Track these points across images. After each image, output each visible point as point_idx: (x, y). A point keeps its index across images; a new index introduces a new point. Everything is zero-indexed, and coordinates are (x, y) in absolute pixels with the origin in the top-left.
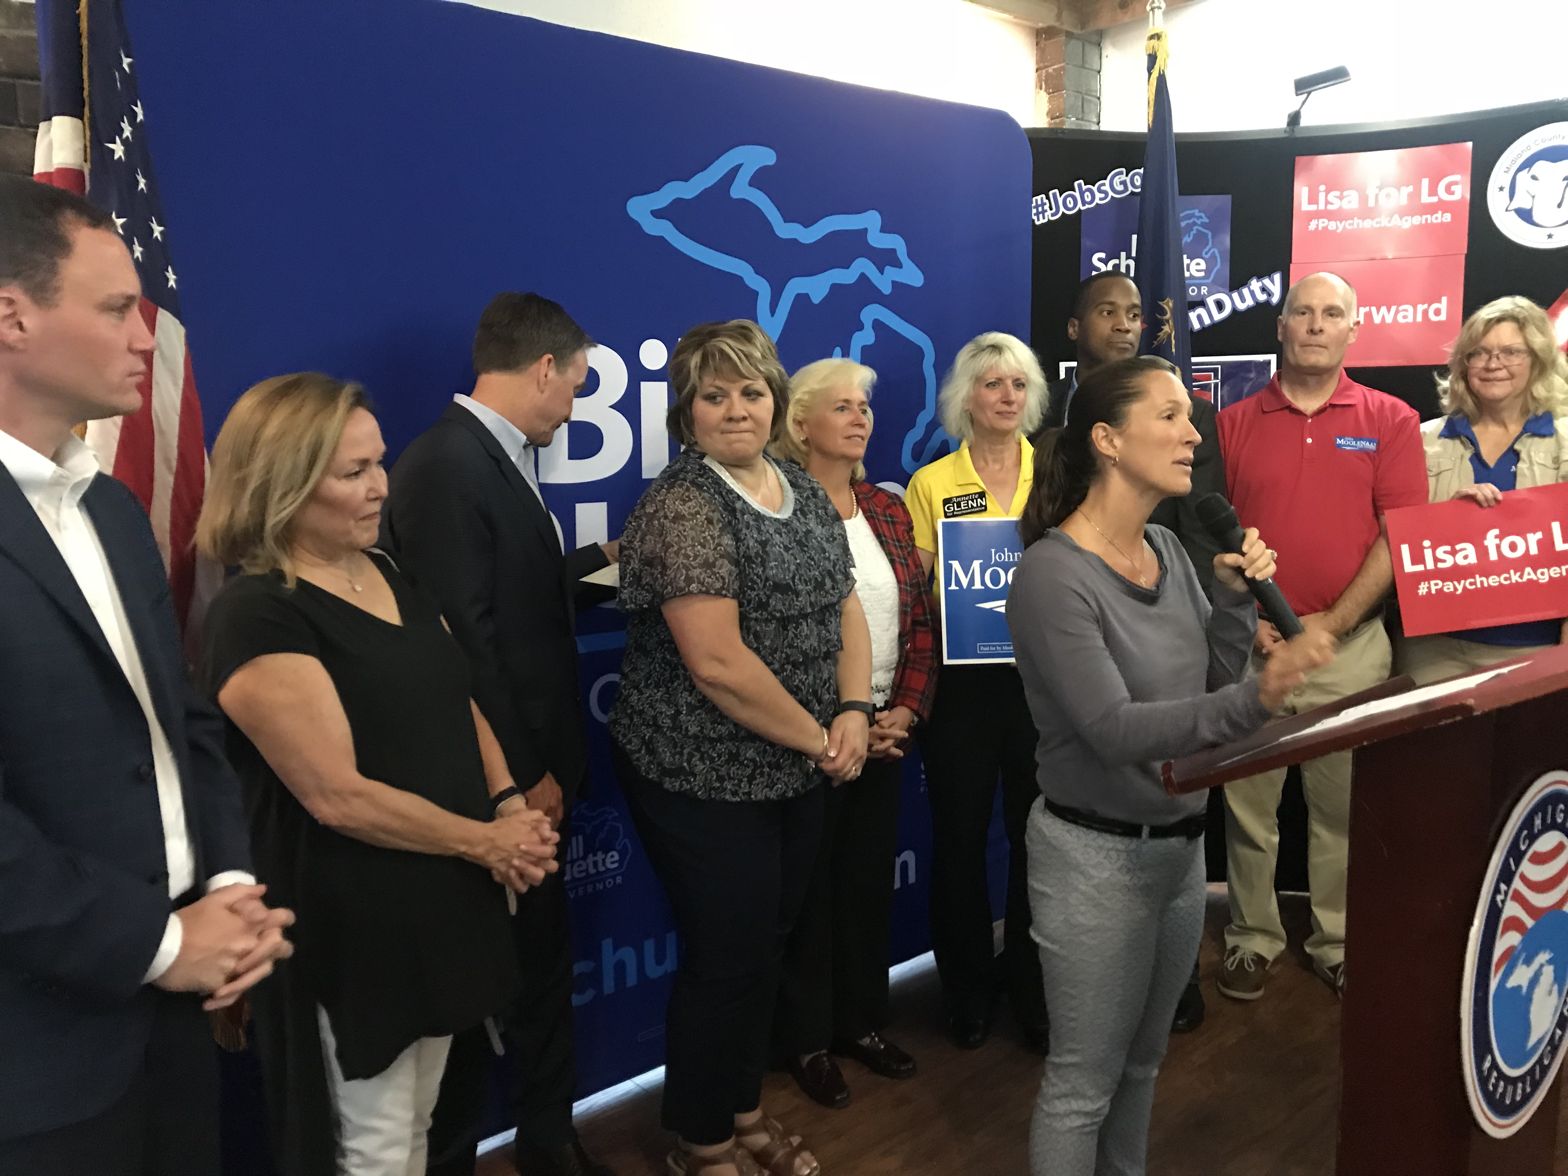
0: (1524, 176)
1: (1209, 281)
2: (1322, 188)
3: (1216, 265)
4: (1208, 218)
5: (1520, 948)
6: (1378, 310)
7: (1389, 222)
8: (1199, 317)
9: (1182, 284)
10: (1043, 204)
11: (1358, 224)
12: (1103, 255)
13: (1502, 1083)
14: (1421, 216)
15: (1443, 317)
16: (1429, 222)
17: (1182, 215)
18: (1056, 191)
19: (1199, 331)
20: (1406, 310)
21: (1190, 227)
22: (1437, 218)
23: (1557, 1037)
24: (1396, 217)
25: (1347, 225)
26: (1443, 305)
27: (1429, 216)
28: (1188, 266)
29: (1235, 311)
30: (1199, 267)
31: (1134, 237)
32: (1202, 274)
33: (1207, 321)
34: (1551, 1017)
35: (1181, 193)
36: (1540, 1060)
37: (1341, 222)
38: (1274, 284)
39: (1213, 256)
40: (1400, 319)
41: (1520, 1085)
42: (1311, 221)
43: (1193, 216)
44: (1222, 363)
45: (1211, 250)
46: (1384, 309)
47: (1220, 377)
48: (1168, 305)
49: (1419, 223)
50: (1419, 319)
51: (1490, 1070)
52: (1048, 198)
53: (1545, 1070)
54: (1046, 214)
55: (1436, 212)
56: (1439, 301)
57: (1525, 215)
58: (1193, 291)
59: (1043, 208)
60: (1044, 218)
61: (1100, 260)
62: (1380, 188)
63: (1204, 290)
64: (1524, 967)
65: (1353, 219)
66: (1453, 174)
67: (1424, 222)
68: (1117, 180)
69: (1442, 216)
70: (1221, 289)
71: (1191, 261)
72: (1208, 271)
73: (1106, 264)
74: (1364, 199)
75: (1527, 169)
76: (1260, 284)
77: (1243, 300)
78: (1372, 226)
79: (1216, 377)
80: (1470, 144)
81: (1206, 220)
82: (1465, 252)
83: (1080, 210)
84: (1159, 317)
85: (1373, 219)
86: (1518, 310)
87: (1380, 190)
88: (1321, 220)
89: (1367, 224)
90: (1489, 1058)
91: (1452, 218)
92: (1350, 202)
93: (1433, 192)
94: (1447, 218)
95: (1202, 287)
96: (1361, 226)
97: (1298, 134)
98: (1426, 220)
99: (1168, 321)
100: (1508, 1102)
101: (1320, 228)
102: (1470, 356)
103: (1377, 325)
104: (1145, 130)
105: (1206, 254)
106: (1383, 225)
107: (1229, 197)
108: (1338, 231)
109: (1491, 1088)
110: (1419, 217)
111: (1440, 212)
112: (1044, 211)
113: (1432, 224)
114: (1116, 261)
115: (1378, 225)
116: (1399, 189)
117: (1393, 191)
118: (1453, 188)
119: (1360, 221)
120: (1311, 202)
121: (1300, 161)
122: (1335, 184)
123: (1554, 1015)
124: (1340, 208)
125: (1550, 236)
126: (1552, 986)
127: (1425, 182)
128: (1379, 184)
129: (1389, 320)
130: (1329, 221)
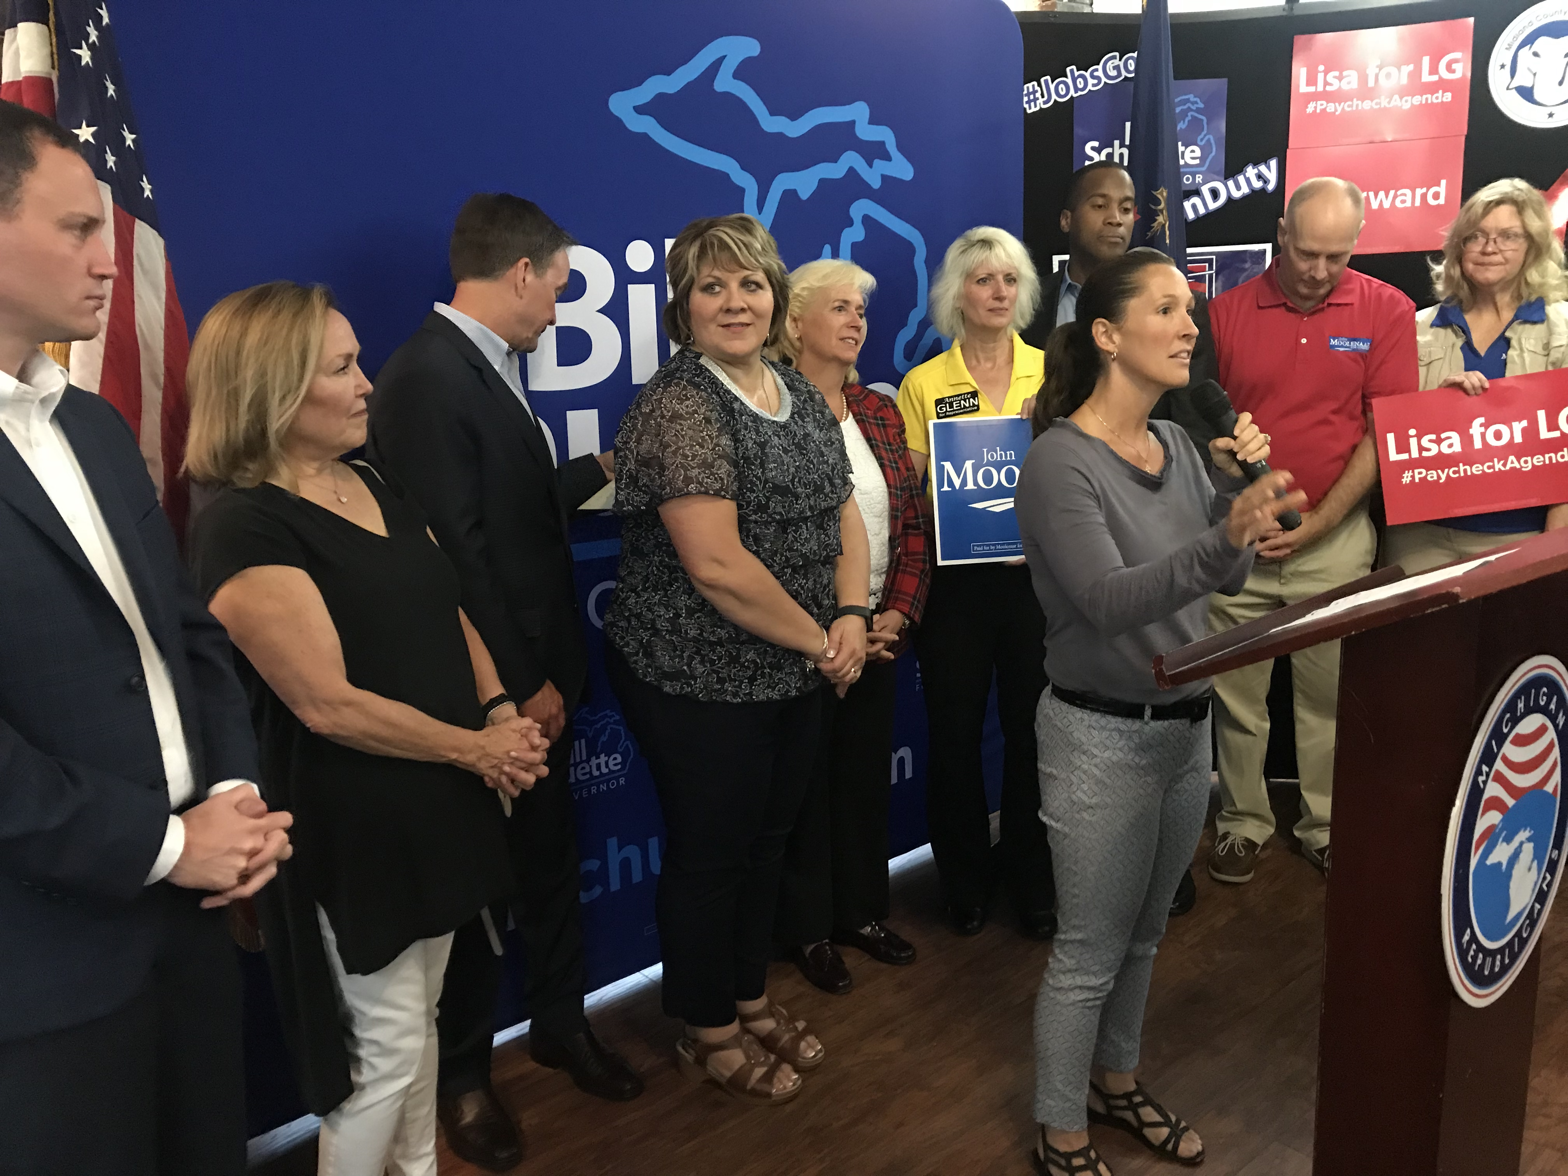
0: (1525, 53)
1: (1204, 169)
2: (1321, 68)
3: (1211, 152)
4: (1203, 103)
5: (1500, 826)
6: (1376, 196)
7: (1389, 103)
8: (1194, 207)
9: (1177, 172)
10: (1035, 92)
11: (1357, 105)
12: (1096, 144)
13: (1481, 956)
14: (1422, 96)
15: (1442, 201)
16: (1429, 102)
17: (1177, 100)
18: (1048, 78)
19: (1194, 221)
20: (1405, 195)
21: (1184, 113)
22: (1437, 98)
23: (1536, 911)
24: (1396, 97)
25: (1346, 106)
26: (1442, 189)
27: (1429, 96)
28: (1183, 153)
29: (1230, 200)
30: (1193, 155)
31: (1128, 125)
32: (1197, 162)
33: (1202, 211)
34: (1530, 892)
35: (1175, 78)
36: (1518, 934)
37: (1340, 105)
38: (1271, 171)
39: (1209, 140)
40: (1398, 204)
41: (1499, 957)
42: (1309, 103)
43: (1188, 101)
44: (1217, 254)
45: (1206, 136)
46: (1382, 194)
47: (1214, 268)
48: (1162, 194)
49: (1419, 103)
50: (1418, 203)
51: (1469, 943)
52: (1039, 85)
53: (1523, 942)
54: (1038, 102)
55: (1437, 92)
56: (1439, 185)
57: (1526, 93)
58: (1188, 179)
59: (1034, 96)
60: (1036, 106)
61: (1093, 148)
62: (1380, 67)
63: (1199, 178)
64: (1505, 844)
65: (1352, 100)
66: (1453, 52)
67: (1424, 102)
68: (1110, 63)
69: (1443, 96)
70: (1216, 177)
71: (1186, 147)
72: (1203, 159)
73: (1099, 154)
74: (1363, 78)
75: (1529, 46)
76: (1256, 171)
77: (1238, 188)
78: (1371, 106)
79: (1211, 268)
80: (1471, 20)
81: (1201, 105)
82: (1465, 133)
83: (1072, 97)
84: (1153, 207)
85: (1372, 101)
86: (1517, 192)
87: (1380, 70)
88: (1319, 103)
89: (1367, 105)
90: (1468, 931)
91: (1453, 97)
92: (1349, 83)
93: (1434, 70)
94: (1448, 97)
95: (1197, 176)
96: (1360, 108)
97: (1297, 12)
98: (1427, 99)
99: (1161, 211)
100: (1486, 973)
101: (1318, 111)
102: (1466, 240)
103: (1375, 210)
104: (1139, 11)
105: (1202, 140)
106: (1382, 106)
107: (1225, 80)
108: (1337, 113)
109: (1470, 960)
110: (1419, 97)
111: (1441, 92)
112: (1036, 99)
113: (1432, 103)
114: (1109, 150)
115: (1377, 107)
116: (1399, 69)
117: (1393, 70)
118: (1454, 66)
119: (1360, 102)
120: (1308, 84)
121: (1300, 40)
122: (1334, 63)
123: (1533, 890)
124: (1340, 87)
125: (1551, 115)
126: (1533, 861)
127: (1426, 60)
128: (1379, 63)
129: (1387, 205)
130: (1328, 103)
